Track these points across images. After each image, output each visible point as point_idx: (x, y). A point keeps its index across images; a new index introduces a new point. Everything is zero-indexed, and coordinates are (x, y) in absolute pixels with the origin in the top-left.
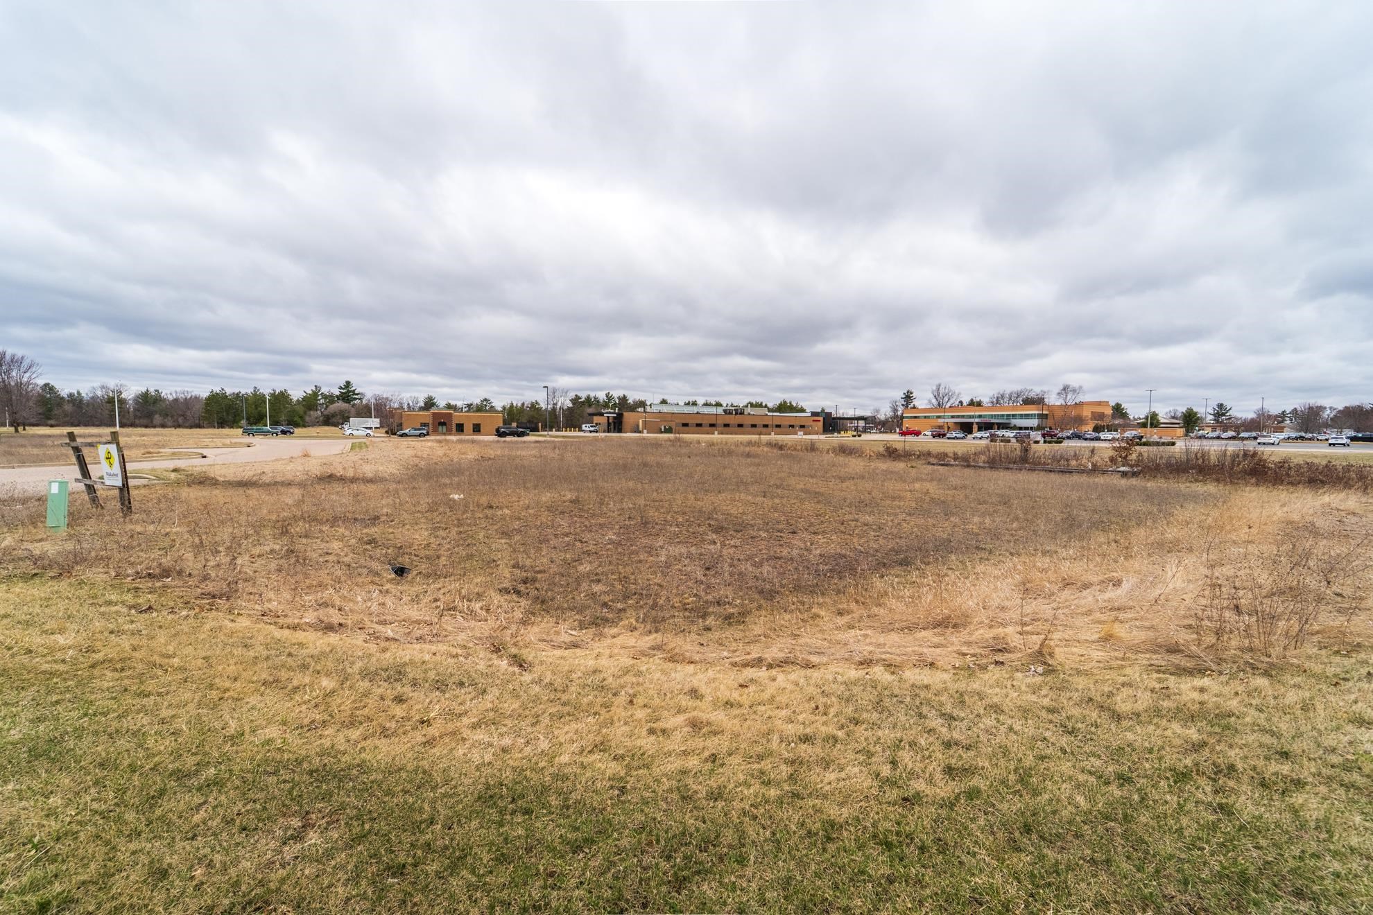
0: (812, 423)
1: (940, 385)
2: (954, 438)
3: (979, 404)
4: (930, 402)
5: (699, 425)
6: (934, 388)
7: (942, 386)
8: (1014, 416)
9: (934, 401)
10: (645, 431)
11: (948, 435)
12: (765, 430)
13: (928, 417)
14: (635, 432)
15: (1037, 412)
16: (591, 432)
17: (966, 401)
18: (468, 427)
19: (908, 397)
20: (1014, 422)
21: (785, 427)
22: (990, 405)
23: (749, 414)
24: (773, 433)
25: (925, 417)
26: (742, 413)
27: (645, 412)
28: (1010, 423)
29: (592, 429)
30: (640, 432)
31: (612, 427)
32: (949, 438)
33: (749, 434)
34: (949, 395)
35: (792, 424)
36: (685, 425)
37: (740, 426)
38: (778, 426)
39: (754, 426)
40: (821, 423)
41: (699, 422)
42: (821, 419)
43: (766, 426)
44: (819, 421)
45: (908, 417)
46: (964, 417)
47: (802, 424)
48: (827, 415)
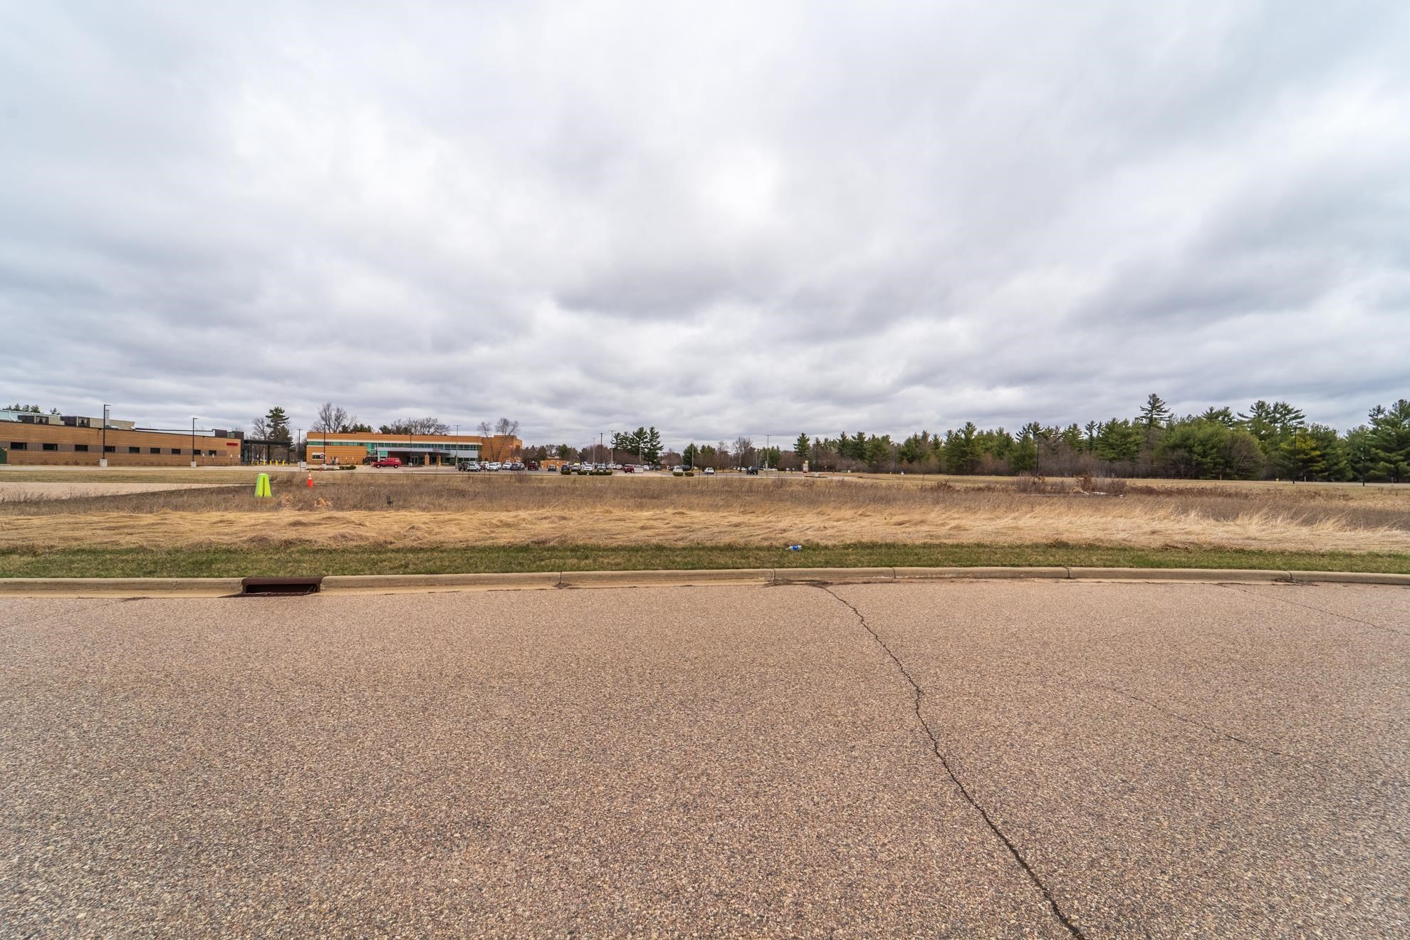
0: (227, 448)
1: (329, 406)
7: (334, 407)
12: (154, 457)
19: (277, 415)
25: (341, 443)
26: (47, 423)
28: (449, 454)
38: (176, 452)
39: (135, 450)
40: (238, 448)
42: (238, 441)
43: (155, 451)
44: (236, 445)
45: (313, 443)
46: (395, 445)
47: (213, 448)
48: (239, 435)
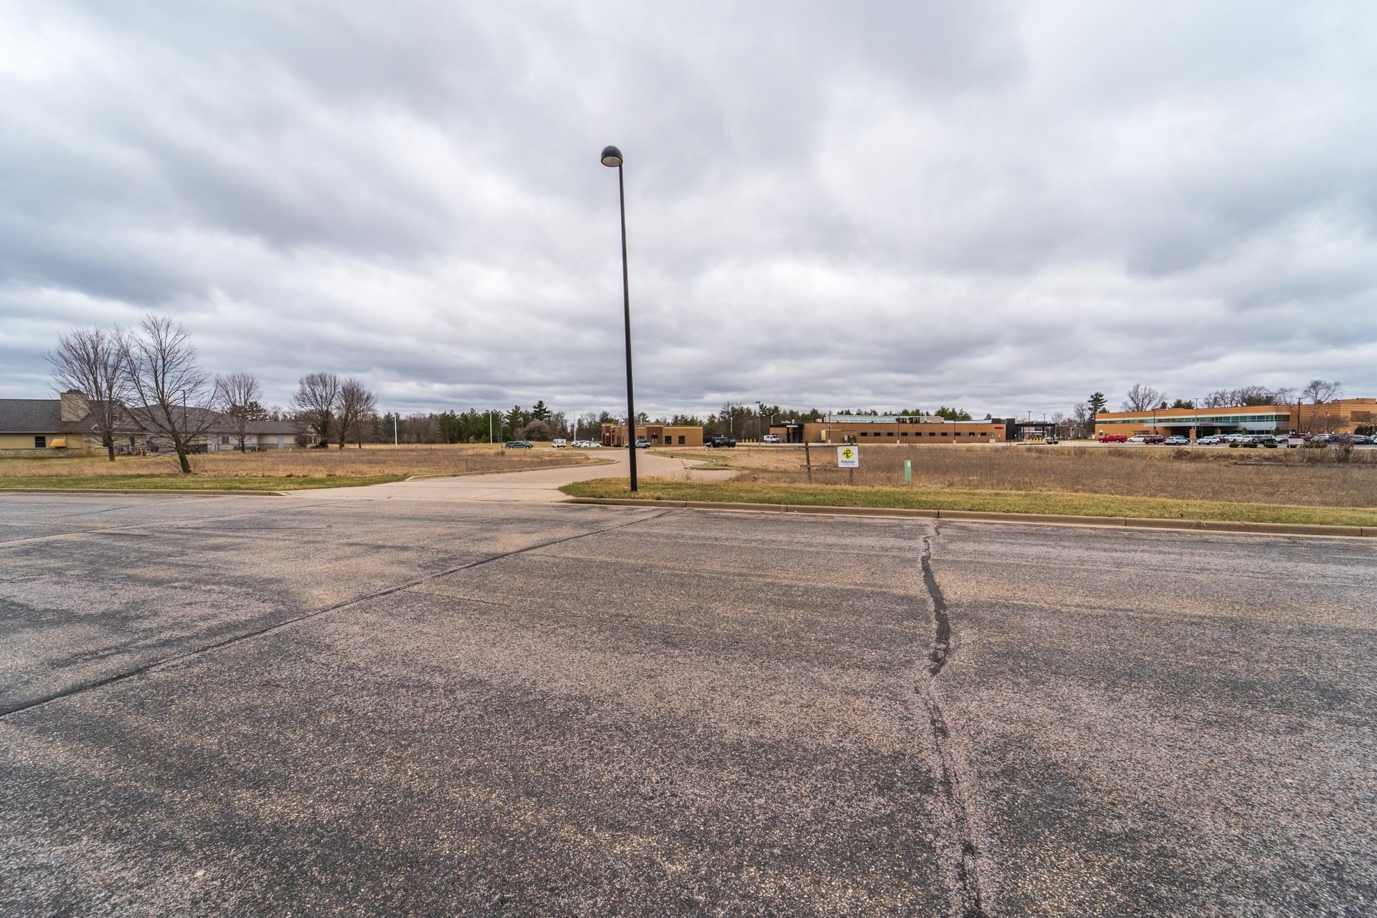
0: (994, 430)
1: (1138, 386)
2: (1175, 444)
3: (1189, 406)
4: (1126, 404)
5: (877, 434)
6: (1131, 389)
7: (1142, 387)
8: (1244, 419)
9: (1131, 404)
10: (829, 441)
11: (1168, 441)
12: (944, 438)
13: (1129, 422)
14: (817, 442)
15: (1274, 414)
16: (773, 442)
17: (1171, 403)
18: (675, 440)
19: (1097, 400)
20: (1242, 425)
21: (964, 435)
22: (1206, 406)
23: (926, 423)
24: (955, 441)
25: (1124, 422)
27: (823, 422)
28: (1237, 427)
29: (774, 439)
30: (823, 442)
31: (791, 437)
32: (1168, 444)
33: (927, 442)
34: (1149, 397)
35: (971, 431)
36: (864, 434)
37: (918, 434)
38: (958, 434)
39: (932, 434)
40: (1005, 430)
41: (877, 431)
42: (1008, 425)
43: (944, 434)
44: (1002, 428)
45: (1100, 422)
46: (1174, 420)
47: (983, 431)
48: (1010, 422)
